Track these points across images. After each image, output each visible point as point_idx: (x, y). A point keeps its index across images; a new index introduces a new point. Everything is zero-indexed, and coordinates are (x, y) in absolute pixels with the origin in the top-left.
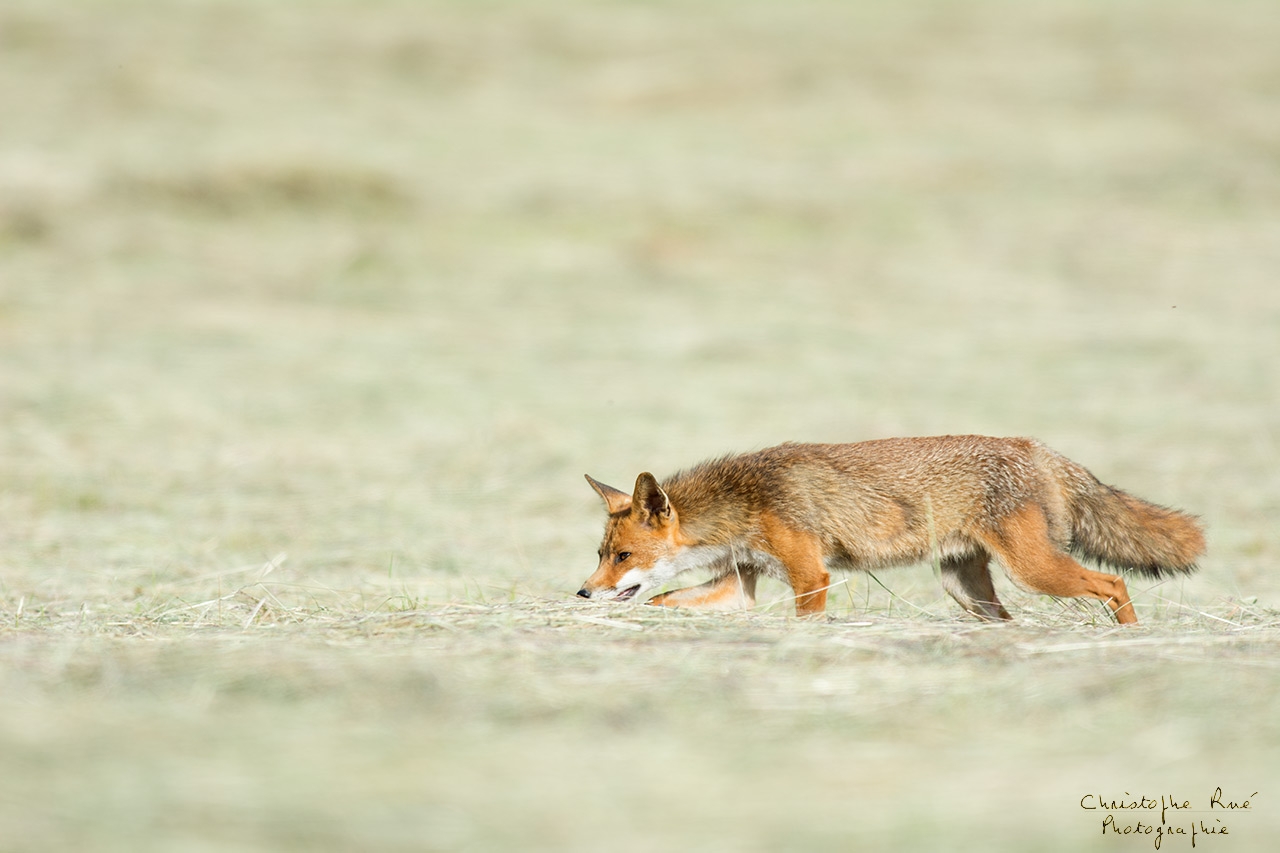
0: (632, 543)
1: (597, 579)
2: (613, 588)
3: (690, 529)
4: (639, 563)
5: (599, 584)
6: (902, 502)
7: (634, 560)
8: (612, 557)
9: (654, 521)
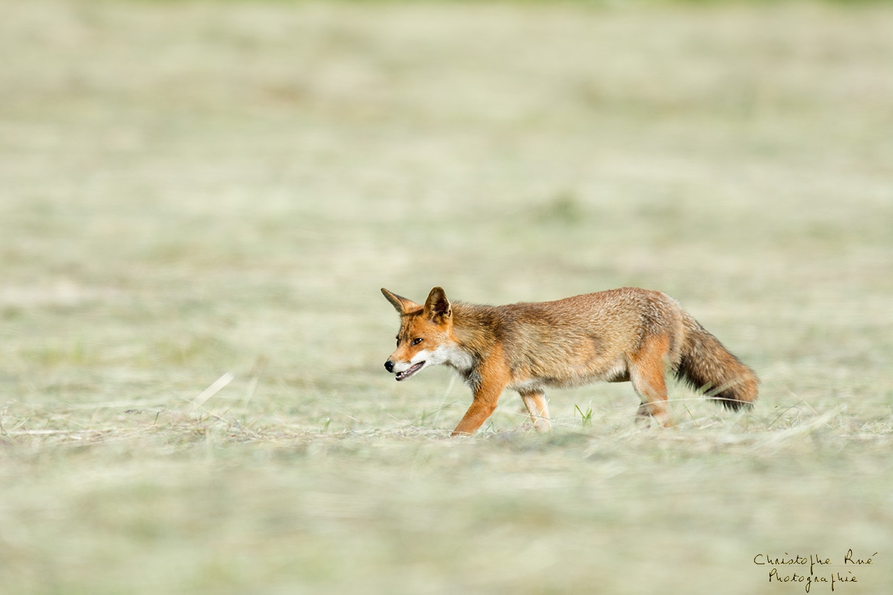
0: (423, 333)
1: (399, 355)
2: (409, 362)
4: (427, 347)
5: (400, 358)
7: (425, 344)
8: (409, 341)
9: (438, 319)
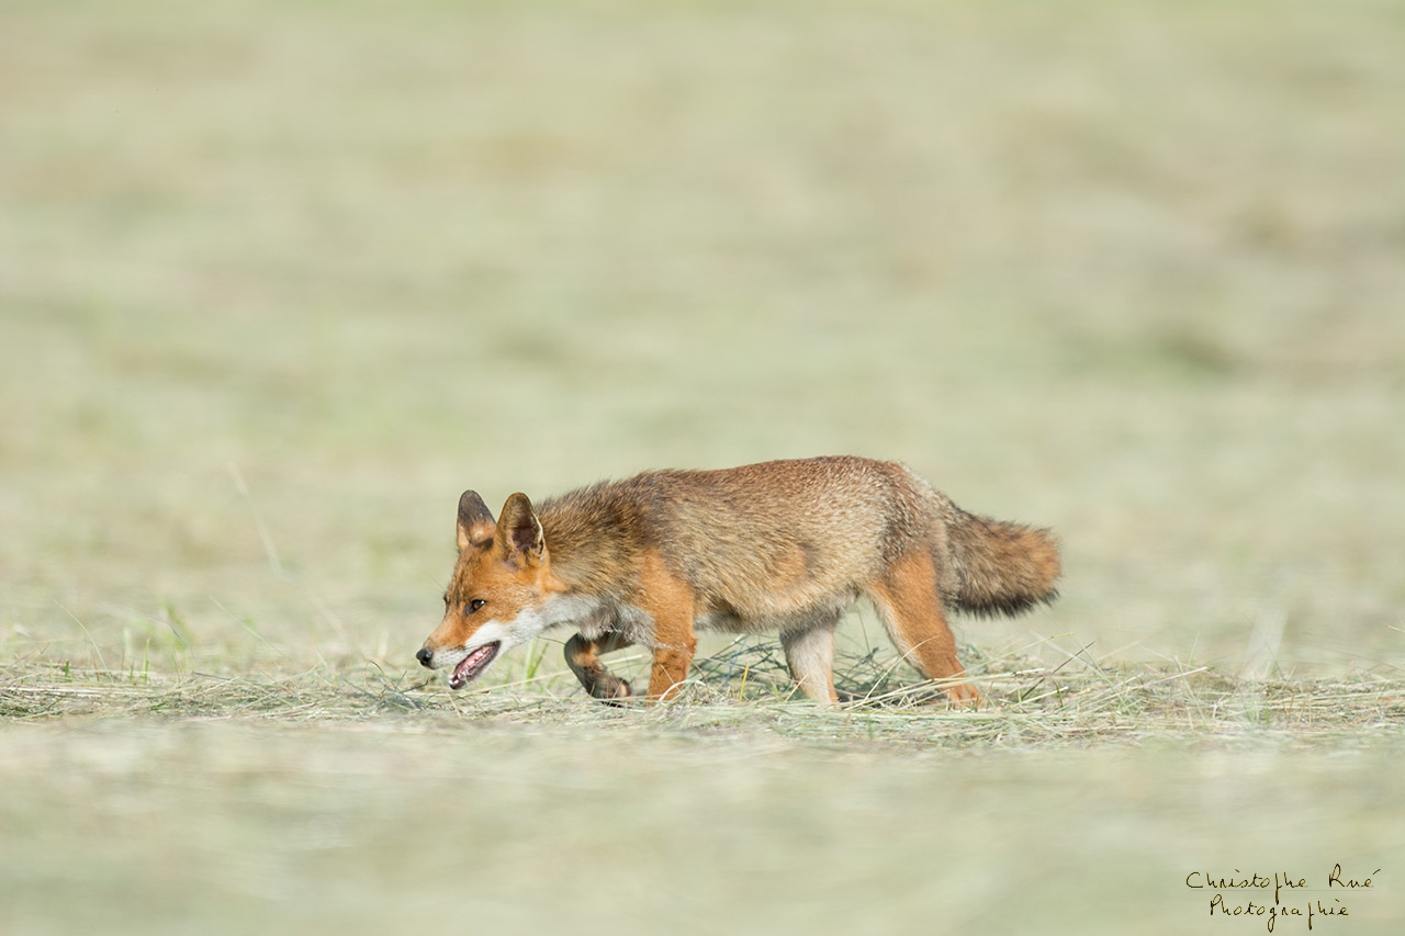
0: (488, 588)
1: (442, 635)
2: (462, 648)
3: (562, 571)
4: (496, 615)
5: (445, 642)
6: (805, 546)
7: (490, 610)
8: (462, 605)
9: (521, 560)
